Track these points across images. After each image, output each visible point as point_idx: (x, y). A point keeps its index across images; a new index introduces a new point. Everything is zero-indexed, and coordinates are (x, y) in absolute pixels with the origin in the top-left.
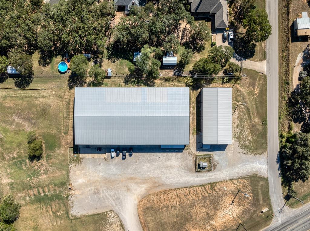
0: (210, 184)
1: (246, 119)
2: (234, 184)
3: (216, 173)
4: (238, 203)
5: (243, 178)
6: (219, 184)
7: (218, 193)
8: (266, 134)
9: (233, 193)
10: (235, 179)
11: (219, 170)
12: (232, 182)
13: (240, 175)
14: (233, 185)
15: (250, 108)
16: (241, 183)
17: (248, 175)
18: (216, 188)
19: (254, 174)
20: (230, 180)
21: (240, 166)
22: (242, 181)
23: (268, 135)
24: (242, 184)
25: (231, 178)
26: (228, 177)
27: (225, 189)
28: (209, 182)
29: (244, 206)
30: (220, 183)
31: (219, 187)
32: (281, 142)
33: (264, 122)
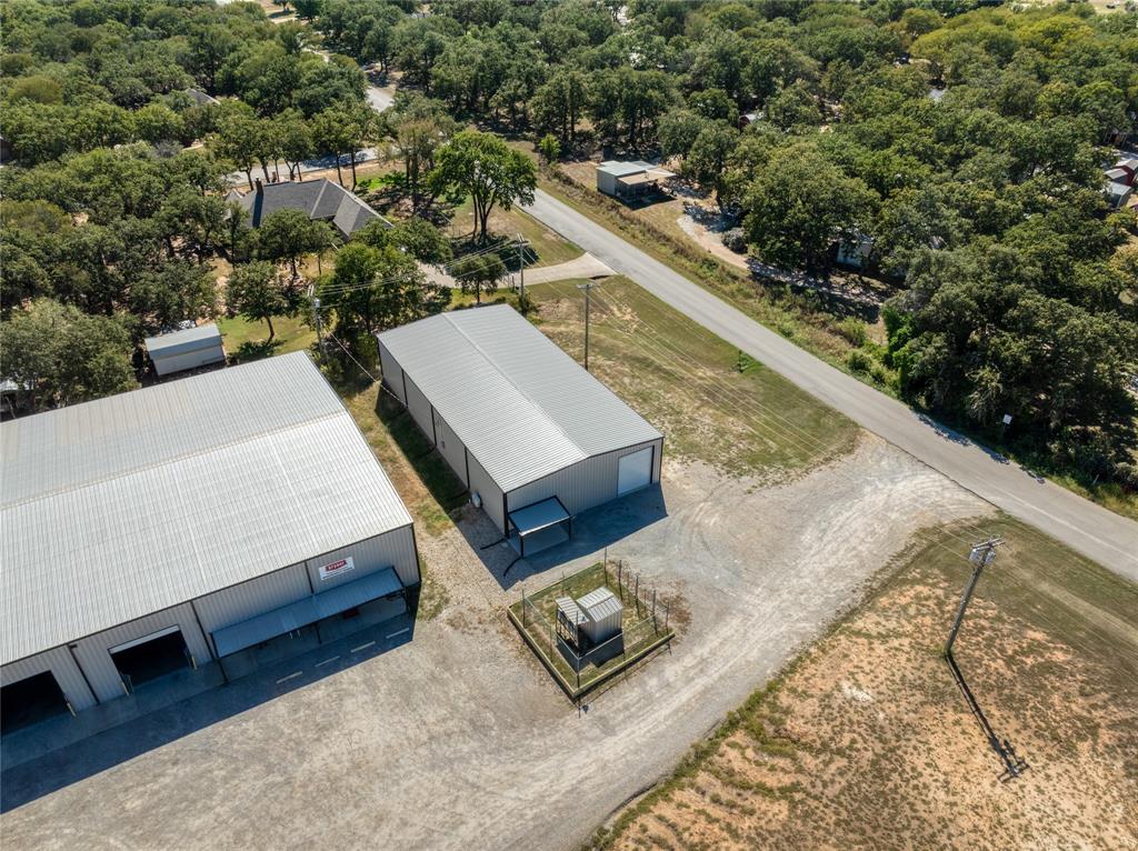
0: (732, 724)
1: (660, 387)
2: (884, 638)
3: (712, 641)
4: (1039, 736)
5: (892, 579)
6: (793, 690)
7: (840, 752)
8: (793, 389)
9: (937, 696)
10: (853, 613)
11: (721, 615)
12: (858, 633)
13: (861, 574)
14: (880, 649)
15: (643, 353)
16: (912, 611)
17: (901, 555)
18: (794, 726)
19: (923, 532)
20: (833, 628)
21: (808, 537)
22: (904, 601)
23: (804, 385)
24: (919, 612)
25: (830, 614)
26: (806, 619)
27: (864, 696)
28: (719, 711)
29: (1093, 730)
30: (798, 681)
31: (810, 707)
32: (878, 379)
33: (743, 363)
